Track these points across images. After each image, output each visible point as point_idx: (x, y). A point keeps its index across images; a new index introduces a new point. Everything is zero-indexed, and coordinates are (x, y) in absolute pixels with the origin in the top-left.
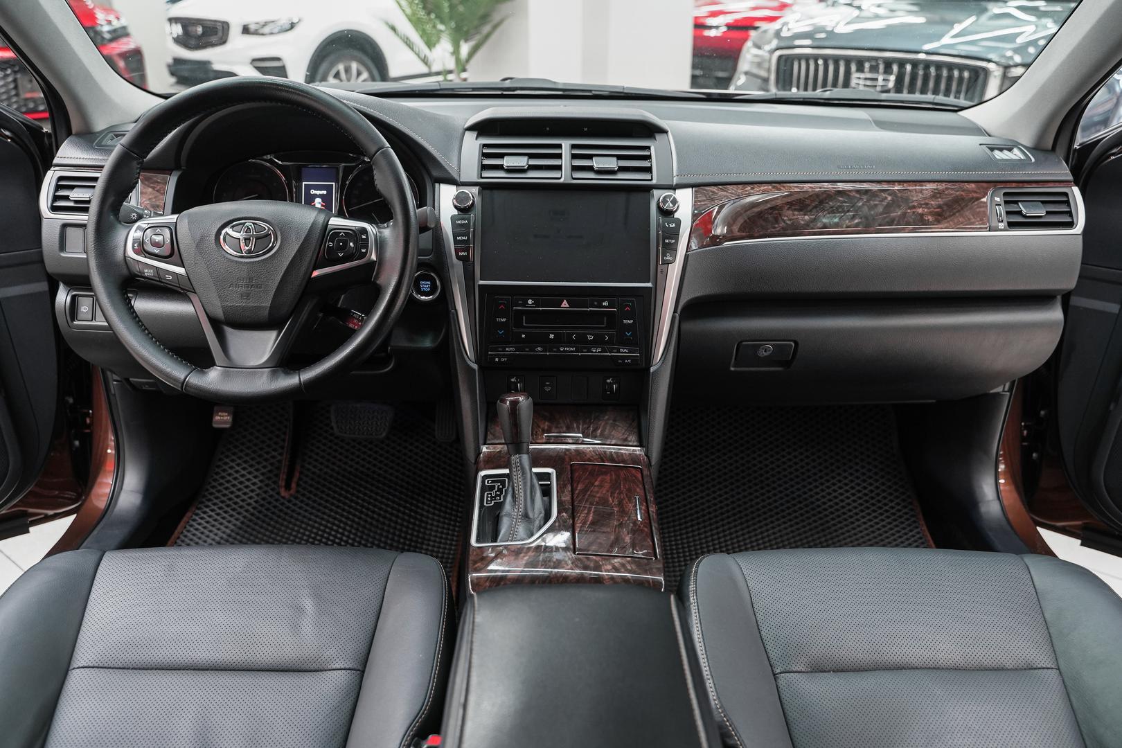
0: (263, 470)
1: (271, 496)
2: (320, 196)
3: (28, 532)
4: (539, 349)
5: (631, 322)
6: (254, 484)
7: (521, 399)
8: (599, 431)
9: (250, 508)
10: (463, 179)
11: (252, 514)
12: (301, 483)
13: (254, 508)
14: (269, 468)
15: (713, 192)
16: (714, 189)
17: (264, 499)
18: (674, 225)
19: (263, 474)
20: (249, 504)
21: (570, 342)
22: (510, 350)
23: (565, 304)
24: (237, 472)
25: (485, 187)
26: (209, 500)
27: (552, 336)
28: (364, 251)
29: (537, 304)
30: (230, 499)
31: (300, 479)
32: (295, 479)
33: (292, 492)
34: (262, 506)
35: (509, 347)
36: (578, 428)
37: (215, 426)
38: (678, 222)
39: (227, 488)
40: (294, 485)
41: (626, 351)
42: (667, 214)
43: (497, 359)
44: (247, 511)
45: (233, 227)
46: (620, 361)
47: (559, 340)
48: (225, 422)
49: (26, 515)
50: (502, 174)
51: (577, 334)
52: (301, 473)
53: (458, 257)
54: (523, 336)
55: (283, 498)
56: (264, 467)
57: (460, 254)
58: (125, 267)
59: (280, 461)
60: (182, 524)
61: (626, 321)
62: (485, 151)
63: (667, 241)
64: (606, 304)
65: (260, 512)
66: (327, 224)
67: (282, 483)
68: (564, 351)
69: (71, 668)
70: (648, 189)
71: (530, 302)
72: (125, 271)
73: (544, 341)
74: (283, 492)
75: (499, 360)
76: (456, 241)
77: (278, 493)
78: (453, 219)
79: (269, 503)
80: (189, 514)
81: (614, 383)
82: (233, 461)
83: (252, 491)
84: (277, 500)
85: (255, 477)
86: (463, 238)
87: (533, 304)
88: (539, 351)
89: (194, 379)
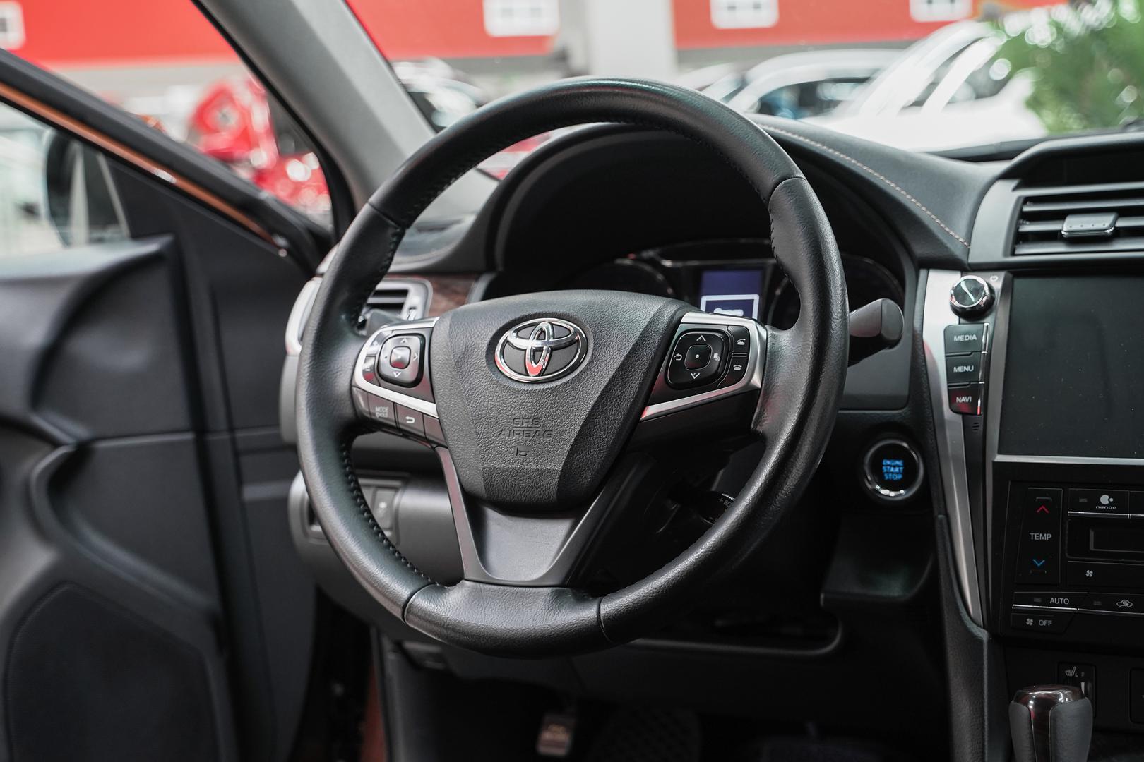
4: (1125, 603)
10: (974, 258)
22: (1060, 605)
25: (1016, 272)
28: (737, 368)
29: (1119, 504)
35: (1057, 596)
43: (1030, 622)
45: (517, 331)
48: (558, 745)
50: (1062, 248)
53: (955, 407)
54: (1089, 573)
57: (959, 400)
58: (349, 403)
62: (1027, 209)
66: (679, 322)
71: (1105, 499)
75: (1035, 623)
76: (951, 376)
78: (948, 333)
86: (968, 369)
87: (1110, 504)
88: (1125, 609)
89: (422, 602)
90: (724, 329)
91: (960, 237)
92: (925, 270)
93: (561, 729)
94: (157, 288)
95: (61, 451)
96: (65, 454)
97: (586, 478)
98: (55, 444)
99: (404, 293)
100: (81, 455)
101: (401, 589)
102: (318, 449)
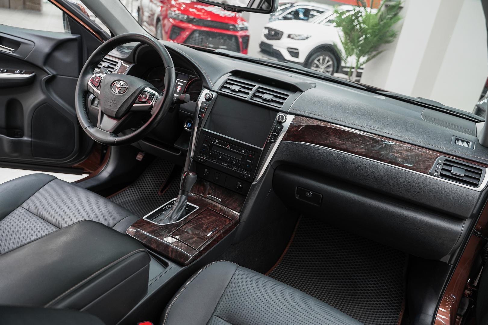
0: (156, 183)
1: (155, 193)
2: (181, 85)
3: (82, 175)
4: (215, 161)
5: (250, 161)
6: (151, 186)
7: (191, 175)
8: (228, 201)
9: (146, 194)
10: (213, 89)
11: (146, 196)
12: (167, 192)
13: (147, 194)
14: (159, 182)
15: (303, 119)
16: (304, 118)
17: (152, 193)
18: (280, 128)
19: (156, 184)
20: (146, 192)
21: (226, 162)
22: (205, 158)
23: (228, 146)
24: (148, 180)
25: (219, 94)
26: (135, 186)
27: (220, 157)
28: (150, 101)
29: (219, 143)
30: (142, 188)
31: (167, 191)
32: (166, 190)
33: (162, 194)
34: (150, 195)
35: (205, 156)
36: (221, 197)
37: (137, 159)
38: (282, 127)
39: (142, 184)
40: (164, 192)
41: (245, 172)
42: (280, 123)
43: (199, 159)
44: (145, 194)
45: (117, 82)
46: (242, 176)
47: (224, 160)
48: (140, 159)
49: (83, 169)
50: (229, 91)
51: (229, 159)
52: (169, 189)
53: (199, 117)
54: (211, 154)
55: (158, 195)
56: (157, 182)
58: (87, 87)
59: (163, 182)
60: (122, 190)
61: (248, 161)
62: (228, 81)
63: (274, 133)
64: (243, 151)
65: (149, 197)
66: (144, 89)
67: (160, 190)
68: (223, 165)
69: (21, 206)
70: (277, 111)
71: (217, 141)
72: (86, 89)
73: (216, 157)
74: (159, 193)
76: (200, 111)
77: (157, 193)
78: (203, 102)
79: (153, 195)
80: (126, 188)
81: (240, 185)
82: (149, 176)
83: (150, 188)
84: (156, 195)
85: (153, 184)
86: (203, 110)
87: (217, 142)
88: (214, 161)
89: (88, 129)
90: (151, 93)
91: (212, 84)
92: (204, 88)
93: (141, 156)
95: (50, 76)
96: (49, 76)
97: (120, 114)
98: (48, 74)
99: (117, 63)
100: (53, 77)
101: (86, 126)
102: (79, 94)
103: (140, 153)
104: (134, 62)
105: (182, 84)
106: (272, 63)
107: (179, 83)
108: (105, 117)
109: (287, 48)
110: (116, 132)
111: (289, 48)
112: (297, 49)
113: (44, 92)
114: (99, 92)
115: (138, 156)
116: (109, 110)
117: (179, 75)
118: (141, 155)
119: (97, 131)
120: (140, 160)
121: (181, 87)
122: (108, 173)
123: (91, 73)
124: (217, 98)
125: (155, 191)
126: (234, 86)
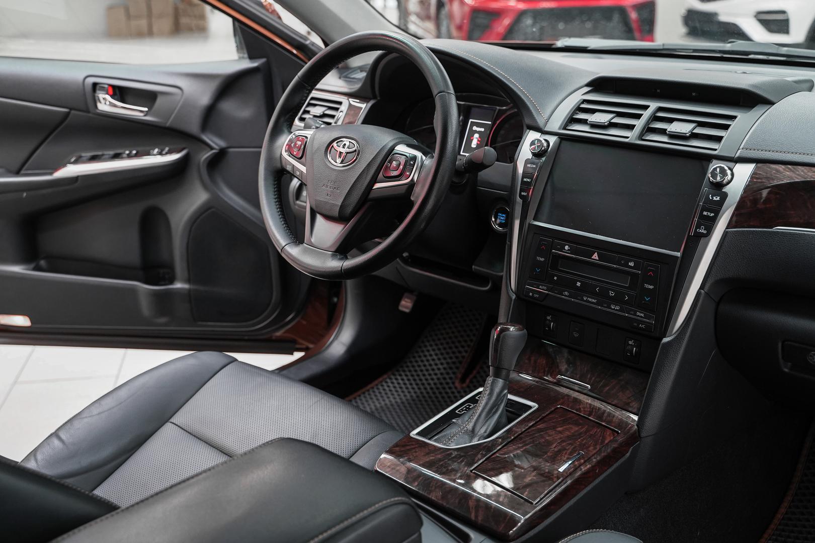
0: (449, 361)
1: (447, 383)
2: (480, 132)
3: (292, 354)
4: (566, 293)
5: (651, 287)
6: (439, 369)
7: (511, 329)
8: (608, 388)
9: (428, 387)
10: (546, 129)
11: (428, 393)
12: (474, 380)
13: (432, 388)
14: (454, 360)
15: (778, 171)
16: (781, 168)
17: (441, 384)
18: (718, 198)
19: (448, 363)
20: (429, 384)
21: (593, 294)
22: (542, 289)
23: (595, 256)
24: (431, 355)
25: (563, 138)
26: (404, 371)
27: (579, 284)
28: (408, 173)
29: (571, 251)
30: (418, 375)
31: (475, 377)
32: (471, 376)
33: (464, 385)
34: (438, 388)
35: (542, 285)
36: (590, 379)
37: (401, 308)
38: (724, 196)
39: (419, 366)
40: (468, 381)
41: (642, 315)
42: (718, 187)
43: (531, 294)
44: (425, 389)
45: (337, 143)
46: (635, 324)
47: (587, 289)
48: (406, 307)
49: (294, 342)
50: (587, 128)
51: (600, 287)
52: (478, 373)
53: (521, 196)
54: (555, 278)
55: (456, 388)
56: (451, 358)
57: (523, 194)
58: (280, 161)
59: (463, 357)
60: (376, 382)
61: (647, 286)
62: (583, 106)
63: (705, 213)
64: (631, 264)
65: (434, 393)
66: (394, 149)
67: (459, 376)
68: (587, 301)
69: (170, 421)
70: (709, 158)
71: (567, 247)
73: (571, 285)
74: (457, 384)
75: (533, 295)
76: (523, 182)
77: (453, 383)
78: (527, 161)
79: (444, 388)
80: (385, 376)
81: (634, 346)
82: (431, 346)
83: (436, 374)
84: (450, 388)
85: (442, 364)
86: (529, 180)
87: (568, 250)
88: (565, 296)
89: (288, 248)
90: (408, 155)
91: (546, 116)
92: (529, 130)
93: (409, 301)
94: (257, 84)
95: (214, 151)
96: (214, 153)
97: (349, 210)
98: (212, 148)
99: (340, 103)
100: (222, 153)
101: (283, 242)
102: (266, 179)
103: (406, 294)
104: (374, 97)
105: (483, 130)
106: (695, 51)
107: (475, 128)
108: (319, 219)
109: (755, 14)
110: (342, 249)
111: (760, 13)
112: (783, 12)
113: (206, 187)
114: (303, 169)
115: (403, 303)
116: (326, 203)
117: (474, 110)
118: (408, 298)
119: (305, 251)
120: (407, 311)
121: (480, 137)
122: (344, 344)
123: (286, 131)
124: (558, 147)
125: (449, 381)
126: (597, 114)
